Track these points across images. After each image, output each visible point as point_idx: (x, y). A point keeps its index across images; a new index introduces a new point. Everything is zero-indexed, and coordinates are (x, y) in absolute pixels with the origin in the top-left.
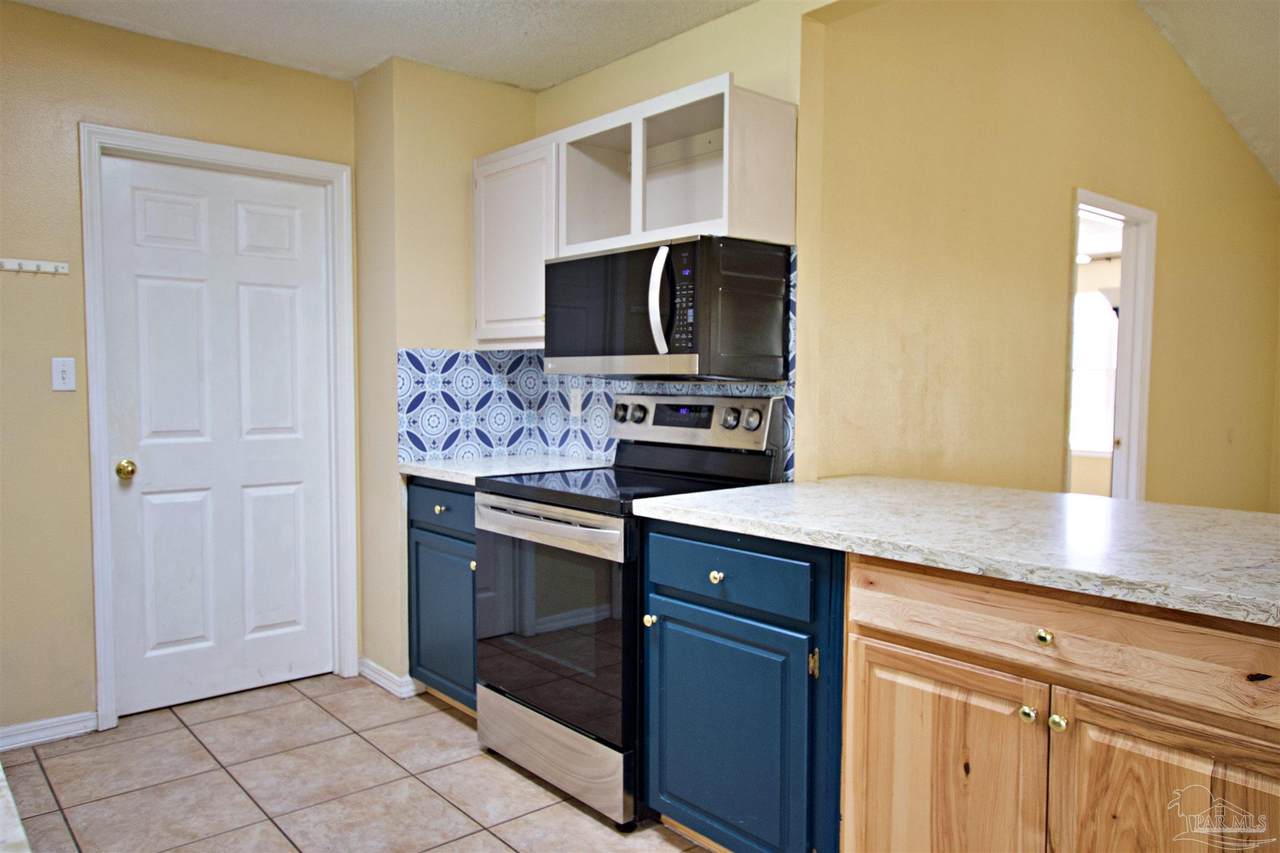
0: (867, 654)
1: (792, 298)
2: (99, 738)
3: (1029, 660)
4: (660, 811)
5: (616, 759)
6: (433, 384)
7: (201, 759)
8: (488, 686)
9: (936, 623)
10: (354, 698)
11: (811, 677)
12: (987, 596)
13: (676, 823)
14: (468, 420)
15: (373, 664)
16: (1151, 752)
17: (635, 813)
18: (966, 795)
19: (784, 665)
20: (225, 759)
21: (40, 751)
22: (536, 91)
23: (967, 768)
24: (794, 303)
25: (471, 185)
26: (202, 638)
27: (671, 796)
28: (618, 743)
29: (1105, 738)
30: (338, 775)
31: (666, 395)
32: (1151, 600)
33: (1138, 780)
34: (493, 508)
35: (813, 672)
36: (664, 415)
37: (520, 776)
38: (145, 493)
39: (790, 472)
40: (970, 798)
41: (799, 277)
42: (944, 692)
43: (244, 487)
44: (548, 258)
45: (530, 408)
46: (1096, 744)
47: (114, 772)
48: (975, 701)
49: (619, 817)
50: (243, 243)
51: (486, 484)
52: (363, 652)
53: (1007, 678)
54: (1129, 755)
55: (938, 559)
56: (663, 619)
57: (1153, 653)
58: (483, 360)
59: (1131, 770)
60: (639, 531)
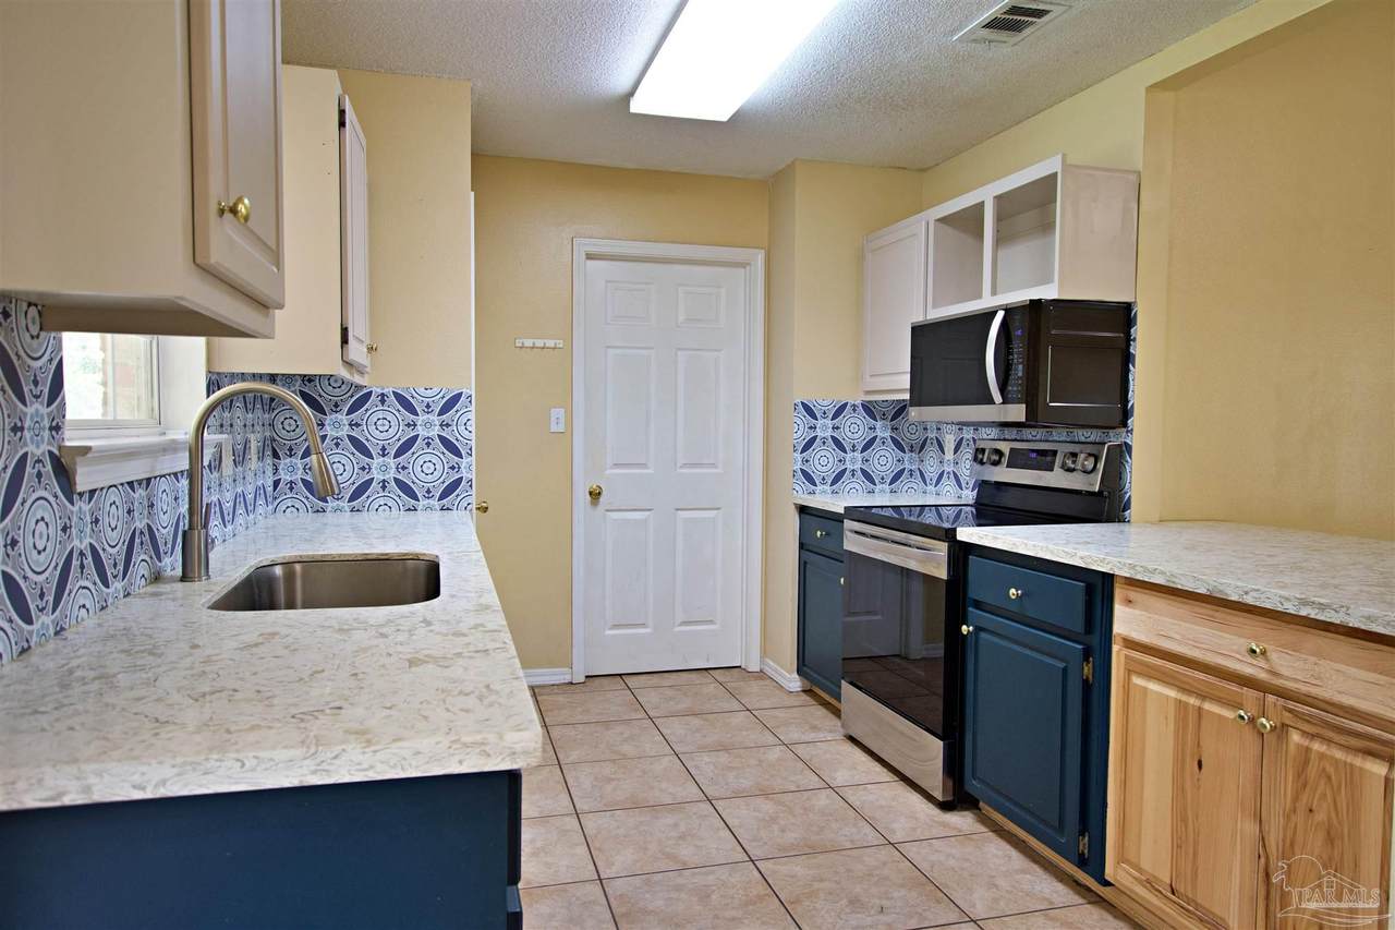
0: (1126, 663)
1: (1131, 351)
2: (573, 687)
3: (1248, 670)
4: (978, 798)
5: (938, 745)
6: (824, 429)
7: (636, 710)
8: (851, 683)
9: (1177, 637)
10: (755, 687)
11: (1085, 682)
12: (1217, 614)
13: (991, 810)
14: (854, 461)
15: (772, 663)
16: (1339, 754)
17: (954, 795)
18: (1199, 788)
19: (1065, 670)
20: (651, 714)
21: (536, 690)
22: (923, 170)
23: (1200, 764)
24: (1134, 356)
25: (860, 258)
26: (643, 625)
27: (982, 781)
28: (940, 732)
29: (1306, 743)
30: (729, 735)
31: (1023, 441)
32: (1335, 618)
33: (1329, 778)
34: (856, 532)
35: (1087, 678)
36: (1018, 459)
37: (869, 758)
38: (608, 511)
39: (1127, 513)
40: (1201, 791)
41: (1140, 331)
42: (1184, 698)
43: (678, 510)
44: (915, 321)
45: (912, 451)
46: (1299, 746)
47: (580, 709)
48: (1207, 706)
49: (938, 795)
50: (681, 318)
51: (853, 513)
52: (764, 653)
53: (1234, 688)
54: (1322, 756)
55: (1176, 580)
56: (978, 629)
57: (1343, 667)
58: (869, 409)
59: (1324, 769)
60: (962, 554)
